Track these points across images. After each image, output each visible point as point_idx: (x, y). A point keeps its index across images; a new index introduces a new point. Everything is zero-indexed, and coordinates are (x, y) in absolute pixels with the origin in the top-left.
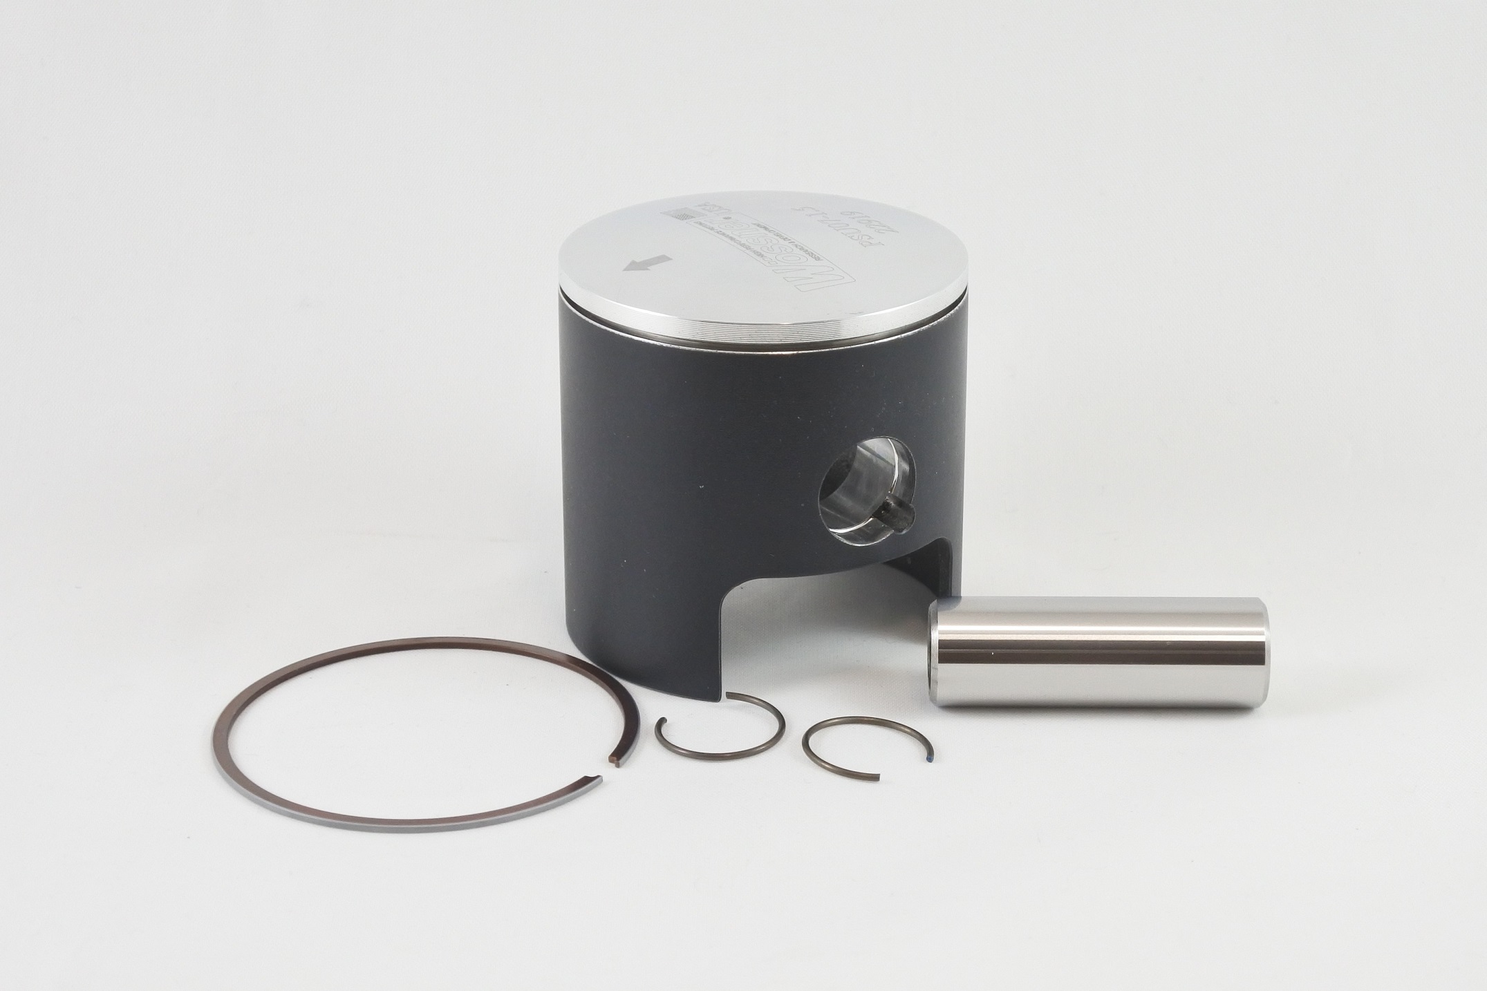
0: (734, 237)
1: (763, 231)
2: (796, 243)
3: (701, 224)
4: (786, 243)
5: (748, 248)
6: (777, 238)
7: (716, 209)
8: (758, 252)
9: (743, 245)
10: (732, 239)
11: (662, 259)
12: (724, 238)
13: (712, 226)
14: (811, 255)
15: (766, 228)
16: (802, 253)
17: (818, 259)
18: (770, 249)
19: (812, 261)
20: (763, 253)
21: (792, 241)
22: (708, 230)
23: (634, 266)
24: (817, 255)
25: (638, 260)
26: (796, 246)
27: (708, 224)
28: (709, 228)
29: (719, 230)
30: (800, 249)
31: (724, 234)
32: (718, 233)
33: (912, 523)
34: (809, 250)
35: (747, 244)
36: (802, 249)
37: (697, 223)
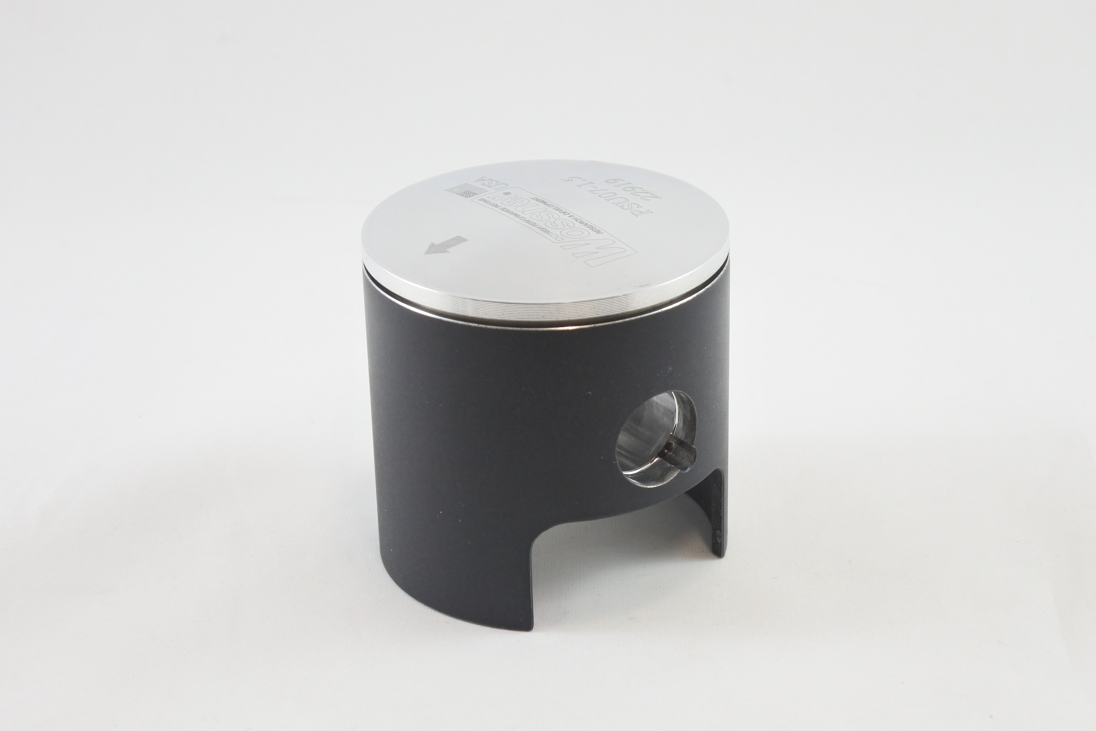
0: (518, 213)
1: (542, 205)
2: (575, 217)
3: (485, 201)
4: (566, 217)
5: (534, 225)
6: (557, 212)
7: (494, 183)
8: (543, 229)
9: (528, 222)
10: (516, 215)
11: (459, 240)
12: (508, 214)
13: (495, 202)
14: (592, 228)
15: (545, 203)
16: (582, 226)
17: (598, 232)
18: (554, 224)
19: (593, 234)
20: (548, 229)
21: (571, 214)
22: (492, 207)
23: (434, 249)
24: (597, 228)
25: (437, 242)
26: (576, 220)
27: (492, 201)
28: (494, 205)
29: (503, 206)
30: (580, 223)
31: (508, 211)
32: (503, 209)
33: (694, 462)
34: (589, 224)
35: (532, 220)
36: (581, 222)
37: (481, 200)
